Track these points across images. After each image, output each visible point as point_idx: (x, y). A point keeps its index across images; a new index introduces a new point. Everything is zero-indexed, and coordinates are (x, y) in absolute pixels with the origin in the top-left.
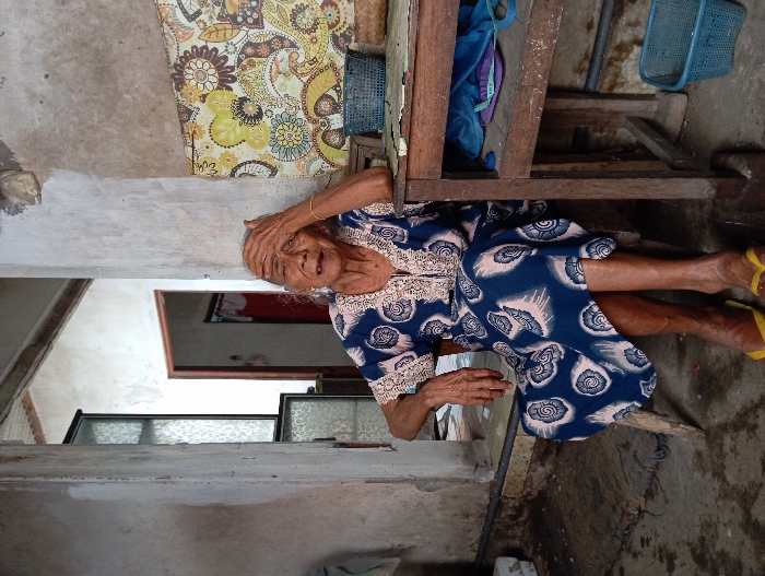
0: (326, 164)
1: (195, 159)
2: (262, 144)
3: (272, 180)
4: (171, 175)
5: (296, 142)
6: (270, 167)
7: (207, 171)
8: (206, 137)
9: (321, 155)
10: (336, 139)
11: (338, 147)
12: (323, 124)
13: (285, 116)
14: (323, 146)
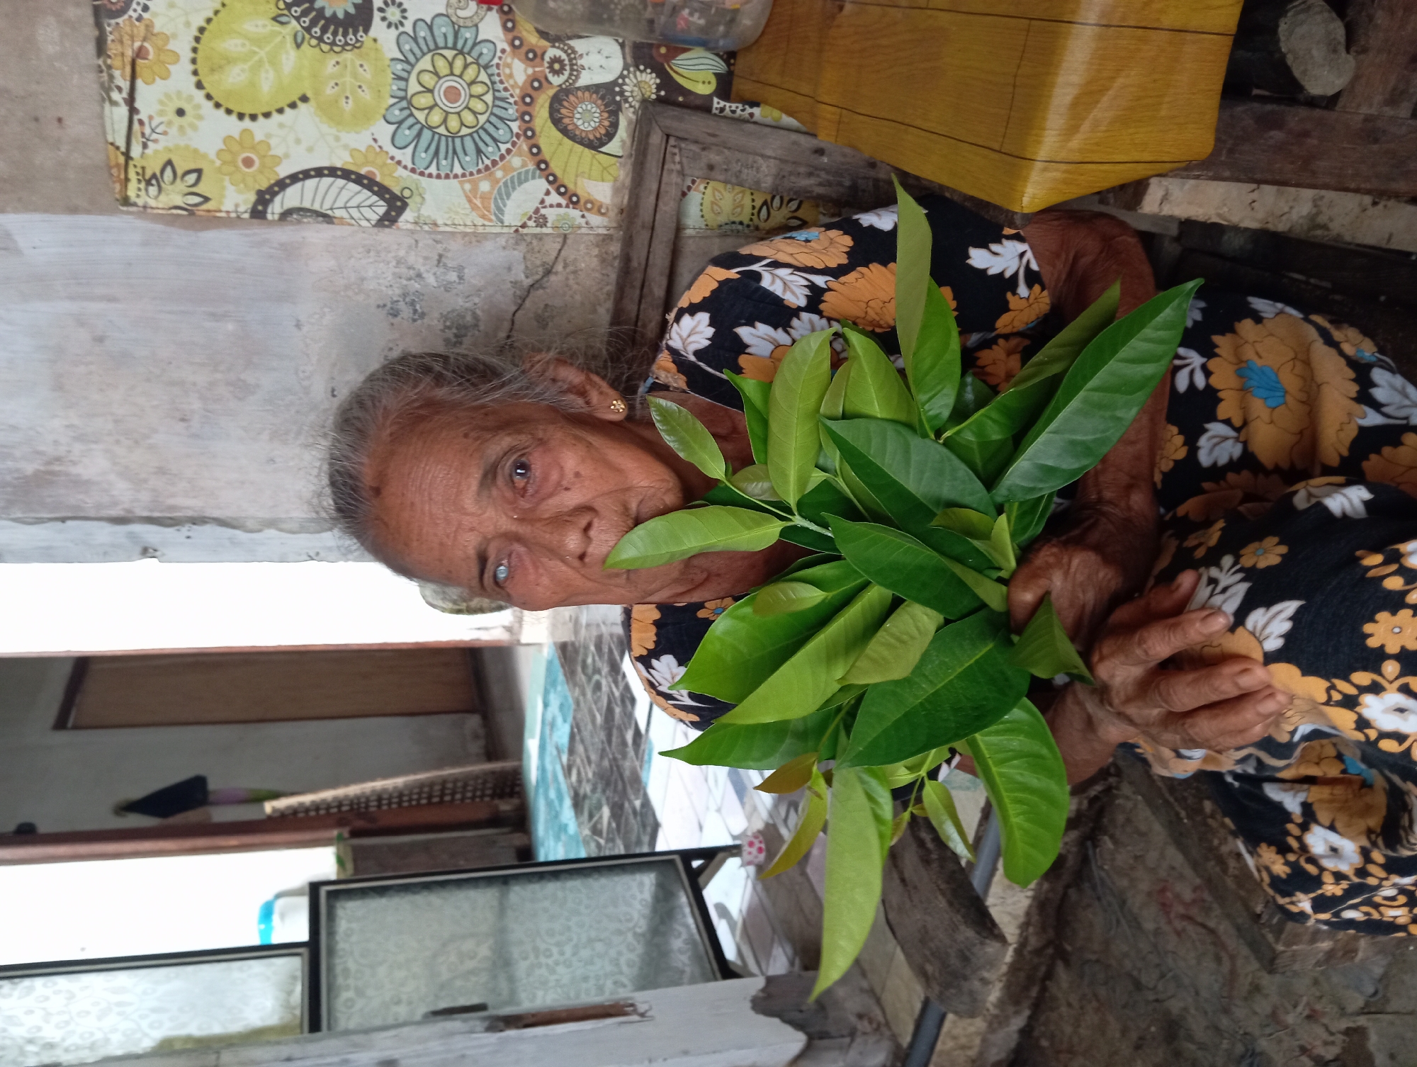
0: (554, 198)
1: (136, 151)
2: (362, 117)
3: (387, 236)
4: (49, 207)
5: (468, 118)
6: (381, 191)
7: (174, 195)
8: (181, 76)
9: (542, 166)
10: (587, 117)
11: (595, 144)
12: (556, 66)
13: (443, 29)
14: (549, 137)
